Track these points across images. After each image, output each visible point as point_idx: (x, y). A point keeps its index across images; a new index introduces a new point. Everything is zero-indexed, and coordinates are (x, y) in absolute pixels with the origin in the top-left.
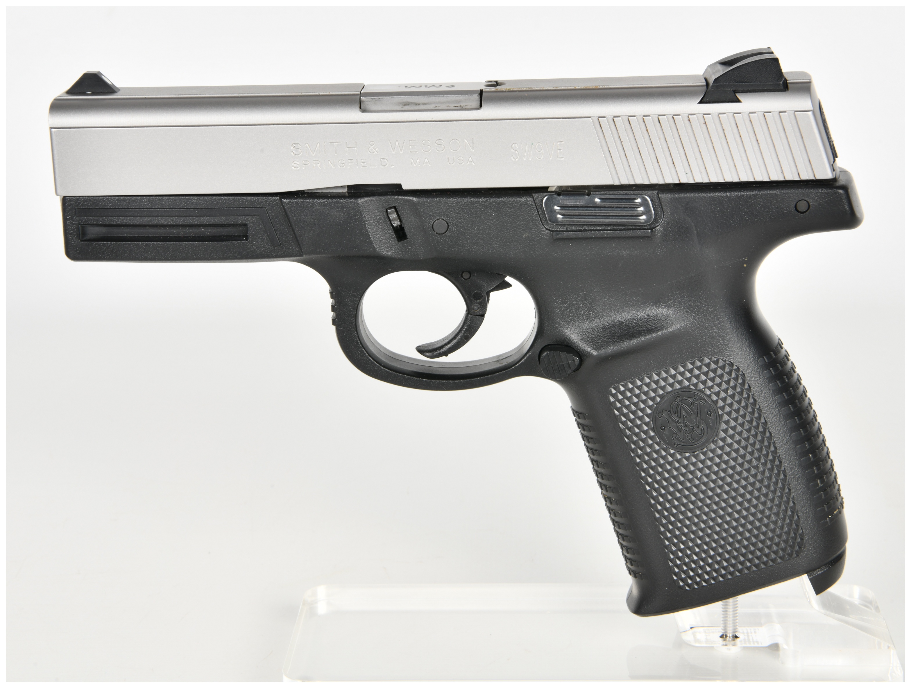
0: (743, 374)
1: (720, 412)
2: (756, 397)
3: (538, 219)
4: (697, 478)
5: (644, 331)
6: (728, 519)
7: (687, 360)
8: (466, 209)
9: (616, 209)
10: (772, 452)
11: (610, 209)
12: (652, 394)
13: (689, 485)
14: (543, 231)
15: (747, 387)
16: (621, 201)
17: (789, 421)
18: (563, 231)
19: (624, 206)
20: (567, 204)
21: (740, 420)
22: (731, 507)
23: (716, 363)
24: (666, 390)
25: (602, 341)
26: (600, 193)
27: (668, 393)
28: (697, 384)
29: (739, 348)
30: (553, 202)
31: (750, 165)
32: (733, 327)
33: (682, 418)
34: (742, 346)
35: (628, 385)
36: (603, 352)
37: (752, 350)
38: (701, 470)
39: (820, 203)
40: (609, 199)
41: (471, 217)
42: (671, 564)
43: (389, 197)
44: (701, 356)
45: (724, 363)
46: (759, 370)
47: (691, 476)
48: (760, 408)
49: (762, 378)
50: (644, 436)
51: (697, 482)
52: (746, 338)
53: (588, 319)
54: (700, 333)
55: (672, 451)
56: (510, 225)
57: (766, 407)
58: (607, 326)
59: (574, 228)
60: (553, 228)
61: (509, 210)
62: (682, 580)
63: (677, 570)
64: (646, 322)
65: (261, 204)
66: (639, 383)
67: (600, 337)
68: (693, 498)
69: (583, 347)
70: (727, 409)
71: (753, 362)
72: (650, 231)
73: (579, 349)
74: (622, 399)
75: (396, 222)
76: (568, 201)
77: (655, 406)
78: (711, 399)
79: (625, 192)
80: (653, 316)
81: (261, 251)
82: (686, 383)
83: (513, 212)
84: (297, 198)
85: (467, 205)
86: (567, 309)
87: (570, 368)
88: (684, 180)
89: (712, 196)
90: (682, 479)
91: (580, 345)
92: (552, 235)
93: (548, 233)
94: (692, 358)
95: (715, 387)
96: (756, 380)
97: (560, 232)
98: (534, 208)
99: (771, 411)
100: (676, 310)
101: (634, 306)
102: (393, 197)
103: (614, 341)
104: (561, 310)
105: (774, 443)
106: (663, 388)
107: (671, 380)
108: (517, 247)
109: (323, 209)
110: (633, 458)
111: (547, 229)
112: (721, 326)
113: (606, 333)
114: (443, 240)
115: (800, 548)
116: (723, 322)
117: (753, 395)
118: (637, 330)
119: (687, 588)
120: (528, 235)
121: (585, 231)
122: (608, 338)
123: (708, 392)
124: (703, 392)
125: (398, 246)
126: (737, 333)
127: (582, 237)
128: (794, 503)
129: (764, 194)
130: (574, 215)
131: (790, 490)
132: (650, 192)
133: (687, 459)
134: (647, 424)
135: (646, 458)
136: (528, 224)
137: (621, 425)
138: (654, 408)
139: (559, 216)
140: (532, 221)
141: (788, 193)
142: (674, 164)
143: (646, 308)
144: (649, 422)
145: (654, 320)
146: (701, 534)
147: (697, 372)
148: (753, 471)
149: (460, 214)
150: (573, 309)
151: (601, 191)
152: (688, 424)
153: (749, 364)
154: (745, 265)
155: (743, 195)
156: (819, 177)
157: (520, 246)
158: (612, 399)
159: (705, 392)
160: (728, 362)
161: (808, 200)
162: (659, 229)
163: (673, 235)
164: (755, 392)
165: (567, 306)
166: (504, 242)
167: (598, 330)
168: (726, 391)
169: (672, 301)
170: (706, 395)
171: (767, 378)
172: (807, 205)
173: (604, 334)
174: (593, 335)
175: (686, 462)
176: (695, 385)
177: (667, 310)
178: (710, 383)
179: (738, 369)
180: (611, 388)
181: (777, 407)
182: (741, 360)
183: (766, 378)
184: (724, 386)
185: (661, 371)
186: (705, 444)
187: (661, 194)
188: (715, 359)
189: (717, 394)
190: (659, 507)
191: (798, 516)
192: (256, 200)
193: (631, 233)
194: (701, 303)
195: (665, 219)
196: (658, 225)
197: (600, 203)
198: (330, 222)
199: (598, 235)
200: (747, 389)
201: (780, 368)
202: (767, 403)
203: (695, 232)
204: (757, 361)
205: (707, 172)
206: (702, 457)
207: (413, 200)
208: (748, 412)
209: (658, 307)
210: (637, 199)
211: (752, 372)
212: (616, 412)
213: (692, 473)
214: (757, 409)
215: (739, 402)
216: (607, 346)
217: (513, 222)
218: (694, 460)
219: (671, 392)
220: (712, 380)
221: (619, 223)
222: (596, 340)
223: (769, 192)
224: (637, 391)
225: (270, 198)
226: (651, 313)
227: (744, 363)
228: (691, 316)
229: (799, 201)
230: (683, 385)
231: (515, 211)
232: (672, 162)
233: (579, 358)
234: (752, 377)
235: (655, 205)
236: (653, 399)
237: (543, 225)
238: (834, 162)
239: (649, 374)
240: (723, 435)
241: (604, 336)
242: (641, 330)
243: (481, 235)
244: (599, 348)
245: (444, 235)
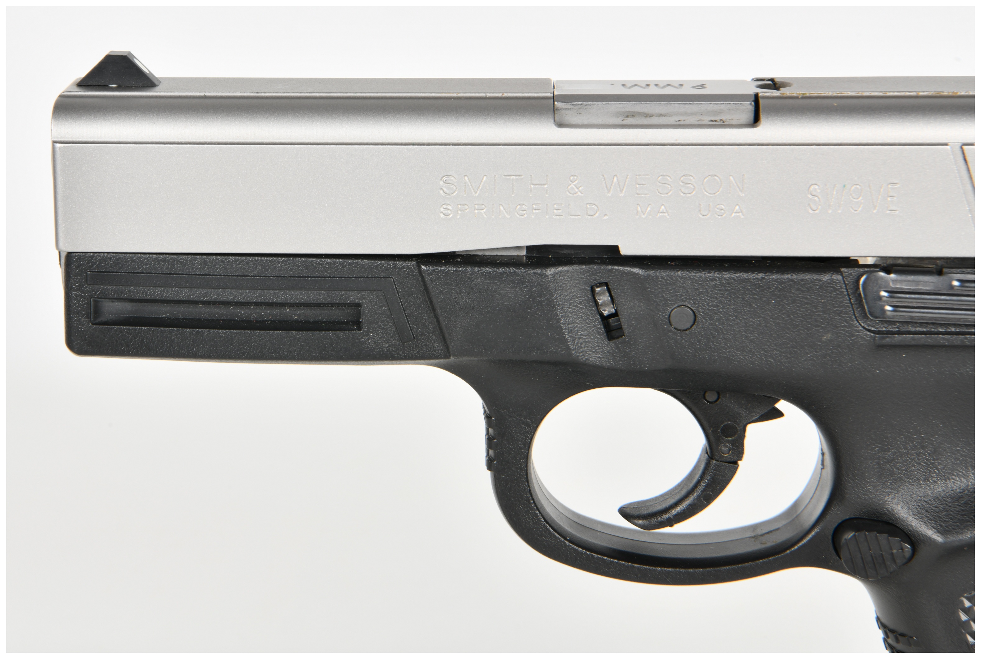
3: (850, 311)
8: (726, 290)
14: (858, 331)
18: (892, 333)
20: (901, 288)
25: (951, 519)
26: (957, 270)
30: (877, 284)
36: (952, 537)
41: (734, 305)
43: (597, 267)
53: (925, 480)
56: (801, 320)
58: (960, 492)
59: (911, 329)
60: (875, 327)
61: (800, 294)
65: (384, 274)
67: (947, 511)
69: (918, 527)
73: (911, 531)
75: (607, 309)
76: (904, 283)
81: (382, 349)
83: (807, 298)
84: (445, 264)
85: (729, 284)
87: (895, 562)
91: (914, 525)
92: (873, 339)
93: (866, 335)
97: (885, 334)
98: (843, 292)
102: (604, 267)
108: (812, 356)
109: (489, 284)
111: (864, 328)
113: (958, 505)
114: (687, 342)
120: (831, 337)
121: (929, 334)
122: (963, 515)
125: (608, 347)
127: (927, 343)
130: (914, 307)
136: (832, 318)
139: (888, 308)
140: (838, 315)
149: (716, 298)
151: (961, 268)
157: (817, 355)
158: (964, 617)
166: (789, 347)
167: (944, 500)
173: (956, 507)
174: (936, 507)
180: (962, 598)
192: (378, 265)
197: (959, 288)
198: (498, 305)
207: (638, 273)
216: (963, 528)
217: (806, 315)
222: (940, 518)
225: (400, 263)
231: (810, 296)
233: (911, 546)
237: (858, 321)
241: (955, 510)
243: (750, 333)
244: (947, 531)
245: (688, 332)
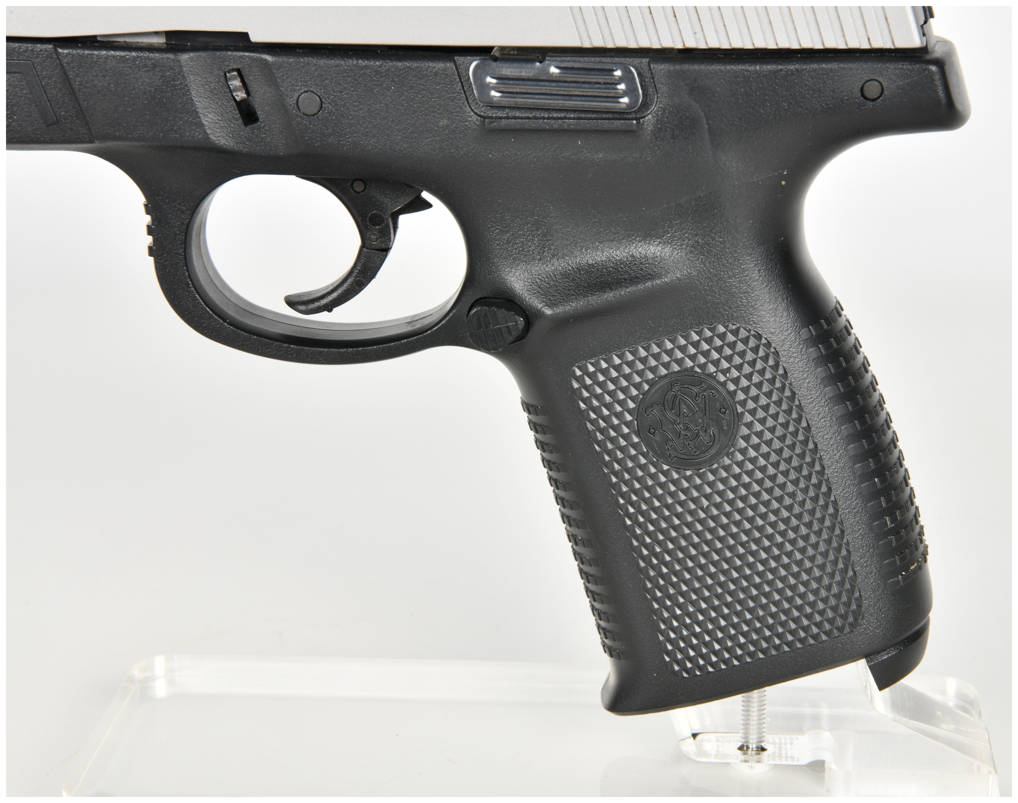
0: (776, 351)
1: (740, 409)
2: (795, 387)
3: (462, 97)
4: (702, 509)
5: (625, 279)
6: (748, 572)
7: (691, 328)
8: (349, 76)
9: (583, 86)
10: (817, 472)
11: (574, 85)
12: (637, 379)
13: (689, 519)
14: (470, 117)
15: (781, 371)
16: (590, 73)
17: (845, 426)
18: (501, 118)
19: (595, 80)
20: (506, 75)
21: (770, 422)
22: (753, 554)
23: (735, 333)
24: (658, 372)
25: (560, 294)
26: (559, 59)
27: (661, 377)
28: (705, 364)
29: (771, 312)
30: (484, 71)
31: (793, 21)
32: (763, 278)
33: (682, 416)
34: (776, 310)
35: (600, 364)
36: (559, 310)
37: (791, 316)
38: (708, 497)
39: (899, 85)
40: (573, 69)
41: (357, 91)
42: (661, 638)
43: (229, 53)
44: (711, 322)
45: (748, 334)
46: (801, 347)
47: (693, 506)
48: (800, 404)
49: (806, 358)
50: (623, 443)
51: (702, 515)
52: (782, 297)
53: (540, 259)
54: (712, 286)
55: (665, 467)
56: (418, 106)
57: (810, 403)
58: (570, 270)
59: (518, 114)
60: (485, 113)
61: (416, 80)
62: (678, 662)
63: (670, 647)
64: (629, 267)
65: (24, 55)
66: (617, 361)
67: (557, 287)
68: (696, 540)
69: (531, 302)
70: (751, 405)
71: (792, 334)
72: (635, 122)
73: (525, 306)
74: (591, 385)
75: (239, 93)
76: (509, 70)
77: (641, 397)
78: (727, 389)
79: (598, 59)
80: (641, 257)
81: (26, 131)
82: (689, 363)
83: (423, 85)
84: (81, 48)
85: (351, 70)
86: (508, 243)
87: (510, 333)
88: (691, 44)
89: (733, 70)
90: (680, 509)
91: (527, 299)
92: (484, 124)
93: (477, 120)
94: (699, 324)
95: (733, 370)
96: (796, 362)
97: (495, 119)
98: (455, 79)
99: (817, 410)
100: (676, 248)
101: (612, 241)
102: (235, 53)
103: (578, 295)
104: (500, 243)
105: (821, 458)
106: (653, 370)
107: (666, 358)
108: (431, 141)
109: (123, 67)
110: (606, 477)
111: (476, 114)
112: (744, 276)
113: (567, 281)
114: (314, 126)
115: (856, 619)
116: (747, 270)
117: (791, 384)
118: (614, 279)
119: (685, 675)
120: (447, 122)
121: (535, 119)
122: (569, 290)
123: (722, 378)
124: (714, 378)
125: (244, 133)
126: (769, 289)
127: (530, 128)
128: (848, 551)
129: (813, 68)
130: (517, 93)
131: (843, 532)
132: (637, 61)
133: (688, 479)
134: (628, 424)
135: (627, 476)
136: (447, 105)
137: (589, 425)
138: (639, 399)
139: (493, 93)
140: (453, 101)
141: (851, 69)
142: (675, 16)
143: (629, 244)
144: (631, 421)
145: (641, 263)
146: (707, 594)
147: (705, 346)
148: (788, 501)
149: (340, 84)
150: (517, 244)
151: (561, 57)
152: (691, 426)
153: (786, 337)
154: (783, 183)
155: (781, 70)
156: (901, 44)
157: (435, 140)
158: (576, 385)
159: (717, 378)
160: (753, 333)
161: (881, 81)
162: (650, 120)
163: (671, 129)
164: (793, 380)
165: (508, 237)
166: (410, 133)
167: (555, 277)
168: (749, 377)
169: (669, 235)
170: (719, 382)
171: (813, 360)
172: (880, 88)
173: (564, 283)
174: (548, 283)
175: (686, 484)
176: (703, 367)
177: (662, 248)
178: (725, 364)
179: (768, 345)
180: (574, 368)
181: (827, 405)
182: (774, 331)
183: (811, 359)
184: (747, 369)
185: (650, 344)
186: (716, 457)
187: (653, 64)
188: (734, 327)
189: (736, 381)
190: (645, 552)
191: (854, 572)
192: (16, 48)
193: (606, 124)
194: (713, 239)
195: (659, 103)
196: (649, 114)
197: (557, 75)
198: (134, 89)
199: (555, 126)
200: (781, 375)
201: (835, 345)
202: (812, 398)
203: (706, 126)
204: (799, 333)
205: (727, 32)
206: (711, 477)
207: (266, 60)
208: (782, 411)
209: (649, 243)
210: (616, 70)
211: (791, 349)
212: (582, 405)
213: (694, 500)
214: (797, 406)
215: (769, 395)
216: (568, 302)
217: (424, 101)
218: (698, 481)
219: (665, 376)
220: (729, 359)
221: (587, 108)
222: (550, 292)
223: (822, 65)
224: (614, 374)
225: (39, 45)
226: (637, 253)
227: (778, 335)
228: (698, 259)
229: (868, 81)
230: (684, 367)
231: (426, 82)
232: (673, 14)
233: (524, 319)
234: (790, 357)
235: (645, 81)
236: (638, 386)
237: (470, 107)
238: (926, 22)
239: (632, 348)
240: (743, 444)
241: (564, 286)
242: (620, 279)
243: (373, 119)
244: (554, 304)
245: (315, 117)
